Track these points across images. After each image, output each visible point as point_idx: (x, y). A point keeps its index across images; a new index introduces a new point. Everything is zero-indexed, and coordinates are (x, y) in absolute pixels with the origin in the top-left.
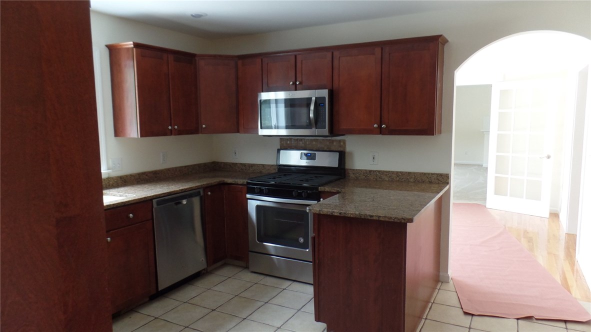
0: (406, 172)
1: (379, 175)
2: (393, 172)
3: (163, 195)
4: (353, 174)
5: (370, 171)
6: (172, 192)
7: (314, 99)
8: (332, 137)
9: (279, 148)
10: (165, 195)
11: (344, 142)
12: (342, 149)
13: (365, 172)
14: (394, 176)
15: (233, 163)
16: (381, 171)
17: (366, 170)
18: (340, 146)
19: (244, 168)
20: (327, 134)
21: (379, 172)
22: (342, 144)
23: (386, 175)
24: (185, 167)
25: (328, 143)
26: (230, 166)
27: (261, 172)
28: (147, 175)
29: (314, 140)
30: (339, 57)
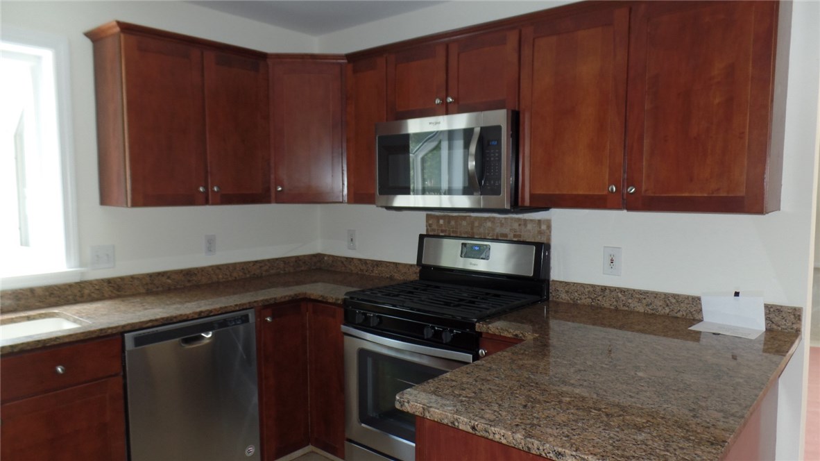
0: (687, 297)
1: (624, 298)
2: (656, 295)
3: (150, 324)
4: (567, 292)
5: (604, 289)
6: (176, 317)
7: (477, 130)
8: (517, 213)
9: (424, 232)
10: (156, 323)
11: (548, 224)
12: (543, 240)
13: (591, 289)
14: (658, 303)
15: (347, 258)
16: (628, 290)
17: (593, 286)
18: (540, 233)
19: (364, 267)
20: (507, 206)
21: (622, 291)
22: (544, 227)
23: (640, 300)
24: (256, 262)
25: (516, 226)
26: (342, 262)
27: (391, 278)
28: (169, 278)
29: (488, 218)
30: (534, 39)
